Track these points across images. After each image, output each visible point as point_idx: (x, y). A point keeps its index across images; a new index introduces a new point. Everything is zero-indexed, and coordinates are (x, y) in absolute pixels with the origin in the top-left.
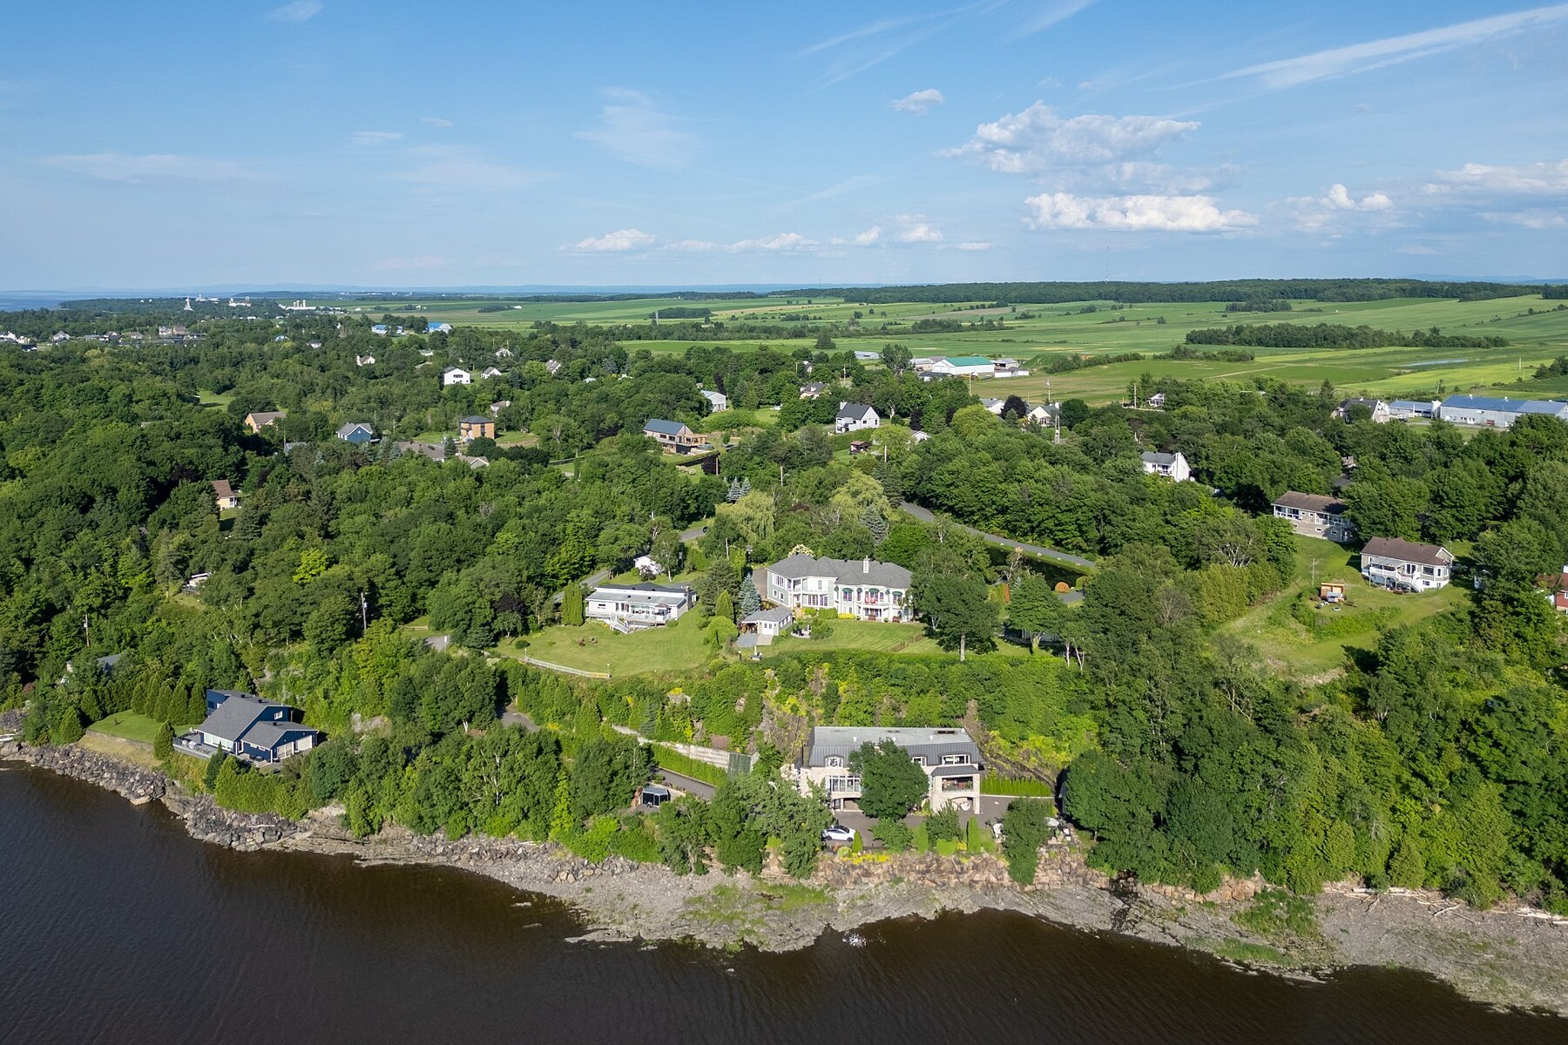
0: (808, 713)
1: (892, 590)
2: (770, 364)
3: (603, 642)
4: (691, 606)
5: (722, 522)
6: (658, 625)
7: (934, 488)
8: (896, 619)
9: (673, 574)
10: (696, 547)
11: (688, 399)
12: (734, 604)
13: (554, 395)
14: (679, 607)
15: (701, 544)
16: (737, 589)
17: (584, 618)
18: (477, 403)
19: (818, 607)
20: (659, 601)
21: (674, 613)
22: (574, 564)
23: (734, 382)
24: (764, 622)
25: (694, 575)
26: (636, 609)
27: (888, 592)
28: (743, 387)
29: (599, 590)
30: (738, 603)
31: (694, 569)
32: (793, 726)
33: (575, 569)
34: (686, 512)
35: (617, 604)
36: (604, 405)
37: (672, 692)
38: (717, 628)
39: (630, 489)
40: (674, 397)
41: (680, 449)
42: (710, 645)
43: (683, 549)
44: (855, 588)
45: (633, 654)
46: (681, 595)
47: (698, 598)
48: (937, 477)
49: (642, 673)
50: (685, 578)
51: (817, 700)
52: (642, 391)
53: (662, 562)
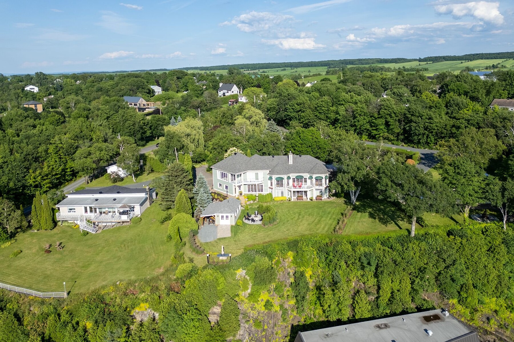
0: (281, 306)
1: (314, 176)
2: (180, 75)
3: (70, 246)
4: (152, 202)
5: (171, 136)
6: (123, 222)
7: (289, 113)
8: (319, 198)
9: (136, 176)
10: (152, 156)
11: (143, 88)
12: (191, 199)
13: (75, 90)
14: (141, 205)
15: (156, 153)
16: (191, 186)
17: (55, 223)
18: (37, 98)
19: (257, 193)
20: (124, 202)
21: (138, 211)
22: (56, 174)
23: (165, 82)
24: (220, 215)
25: (152, 177)
26: (103, 210)
27: (311, 178)
28: (169, 83)
29: (70, 196)
30: (193, 198)
31: (152, 171)
32: (268, 323)
33: (57, 179)
34: (144, 136)
35: (86, 208)
36: (100, 93)
37: (137, 309)
38: (179, 225)
39: (105, 123)
40: (135, 87)
41: (140, 109)
42: (173, 242)
43: (143, 157)
44: (285, 177)
45: (98, 258)
46: (143, 195)
47: (157, 194)
48: (290, 108)
49: (103, 287)
50: (147, 179)
51: (288, 291)
52: (120, 85)
53: (126, 168)
